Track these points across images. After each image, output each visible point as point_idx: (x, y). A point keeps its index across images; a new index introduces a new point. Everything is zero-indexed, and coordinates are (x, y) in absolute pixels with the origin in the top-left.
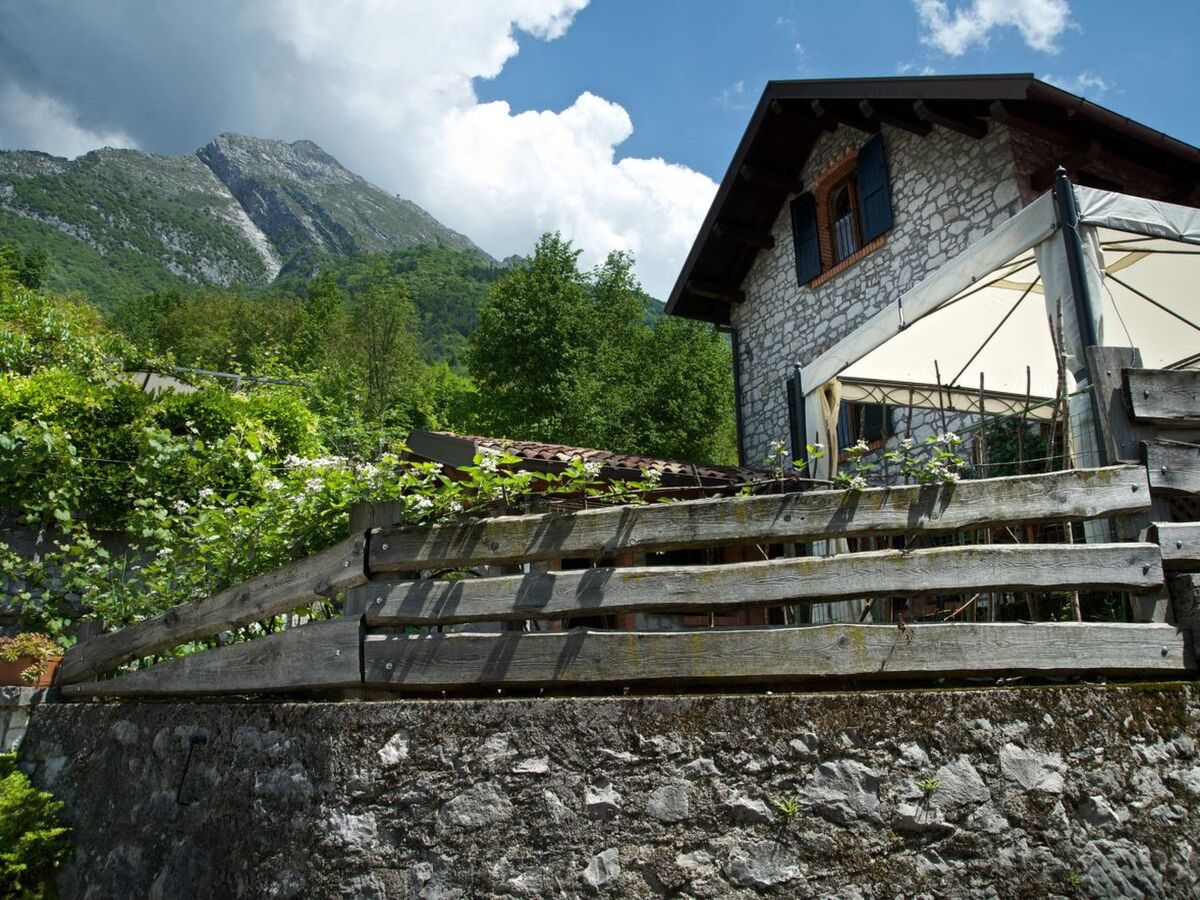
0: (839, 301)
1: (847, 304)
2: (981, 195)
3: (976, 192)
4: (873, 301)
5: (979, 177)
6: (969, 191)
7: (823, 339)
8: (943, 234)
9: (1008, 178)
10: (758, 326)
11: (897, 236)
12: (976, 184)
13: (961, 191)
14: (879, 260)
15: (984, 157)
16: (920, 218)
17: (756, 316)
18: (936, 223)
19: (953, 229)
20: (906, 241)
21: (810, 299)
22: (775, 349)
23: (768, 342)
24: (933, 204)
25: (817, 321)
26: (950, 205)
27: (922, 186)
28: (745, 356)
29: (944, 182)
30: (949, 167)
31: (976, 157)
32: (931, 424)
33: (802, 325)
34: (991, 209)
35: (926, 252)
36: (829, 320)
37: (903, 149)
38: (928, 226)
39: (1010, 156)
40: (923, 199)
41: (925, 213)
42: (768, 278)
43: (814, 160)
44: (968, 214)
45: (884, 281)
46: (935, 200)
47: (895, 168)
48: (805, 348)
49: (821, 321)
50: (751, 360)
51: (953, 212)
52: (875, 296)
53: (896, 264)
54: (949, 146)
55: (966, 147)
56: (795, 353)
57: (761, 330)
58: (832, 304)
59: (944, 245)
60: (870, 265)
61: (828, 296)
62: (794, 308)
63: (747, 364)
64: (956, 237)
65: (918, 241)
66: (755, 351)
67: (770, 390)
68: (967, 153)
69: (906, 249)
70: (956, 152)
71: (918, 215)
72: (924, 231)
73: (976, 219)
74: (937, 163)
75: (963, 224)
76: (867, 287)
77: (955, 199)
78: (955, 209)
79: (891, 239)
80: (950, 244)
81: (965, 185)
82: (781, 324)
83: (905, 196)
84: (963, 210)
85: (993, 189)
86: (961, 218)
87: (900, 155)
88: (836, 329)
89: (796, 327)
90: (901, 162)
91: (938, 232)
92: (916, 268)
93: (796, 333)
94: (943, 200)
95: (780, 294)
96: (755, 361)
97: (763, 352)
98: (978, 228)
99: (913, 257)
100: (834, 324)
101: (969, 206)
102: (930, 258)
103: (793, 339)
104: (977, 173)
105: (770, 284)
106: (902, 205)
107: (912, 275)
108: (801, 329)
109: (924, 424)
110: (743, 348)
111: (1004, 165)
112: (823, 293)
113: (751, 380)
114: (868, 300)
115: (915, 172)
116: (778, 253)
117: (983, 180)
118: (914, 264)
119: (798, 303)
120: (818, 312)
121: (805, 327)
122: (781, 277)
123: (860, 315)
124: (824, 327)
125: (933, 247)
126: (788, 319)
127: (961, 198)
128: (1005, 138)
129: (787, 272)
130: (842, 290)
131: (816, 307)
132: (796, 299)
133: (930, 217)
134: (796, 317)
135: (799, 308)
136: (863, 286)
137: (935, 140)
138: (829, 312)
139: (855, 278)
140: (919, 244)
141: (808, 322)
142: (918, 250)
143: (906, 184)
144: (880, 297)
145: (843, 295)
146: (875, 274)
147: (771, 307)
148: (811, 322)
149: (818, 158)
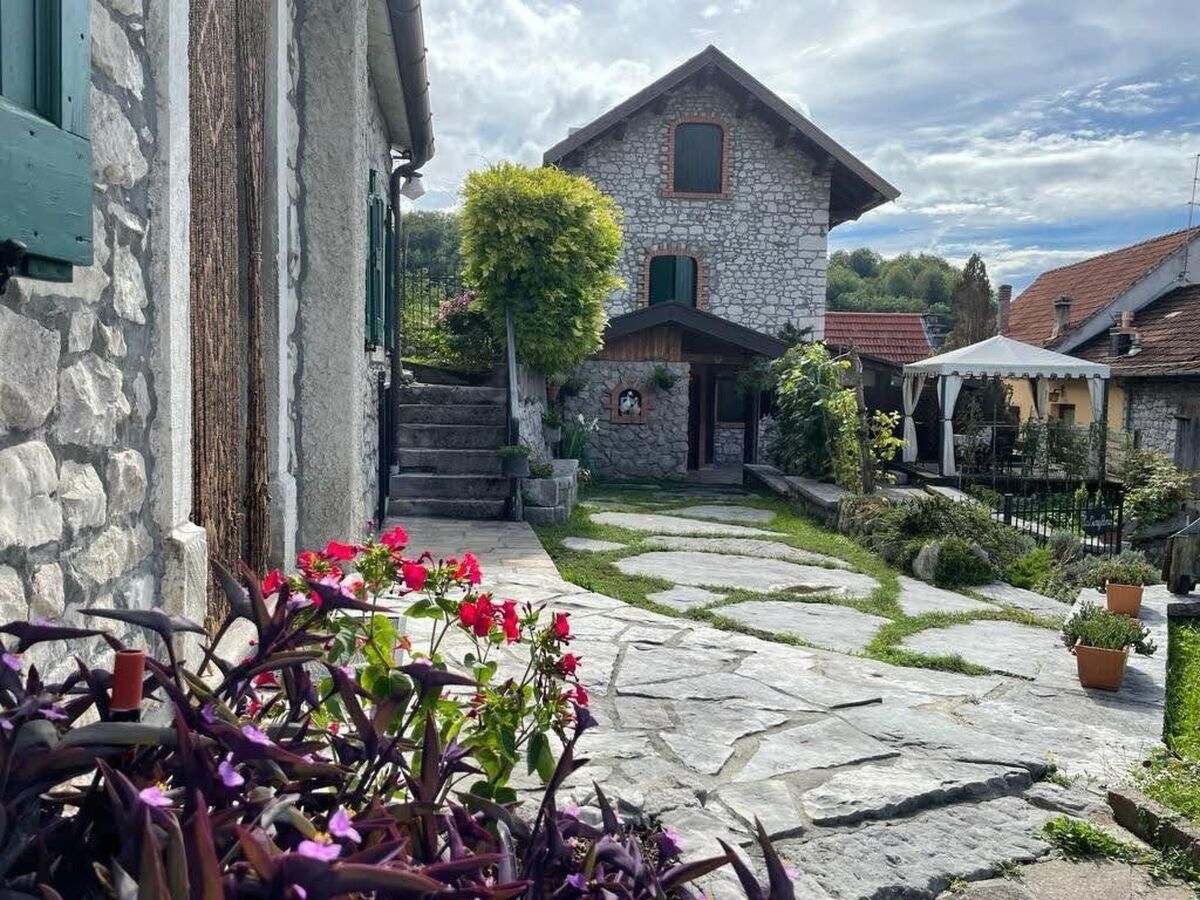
0: (683, 217)
1: (692, 223)
2: (806, 209)
3: (803, 205)
5: (808, 197)
6: (799, 202)
7: (664, 237)
8: (776, 218)
9: (824, 210)
11: (742, 199)
12: (804, 200)
13: (794, 199)
14: (725, 208)
15: (813, 188)
16: (762, 198)
18: (772, 208)
19: (783, 218)
20: (747, 207)
21: (655, 202)
24: (772, 195)
25: (660, 221)
26: (784, 202)
27: (766, 178)
29: (784, 186)
30: (789, 180)
31: (808, 184)
33: (644, 217)
34: (810, 221)
35: (762, 221)
36: (672, 226)
37: (759, 145)
38: (766, 207)
39: (828, 198)
40: (765, 188)
41: (767, 196)
42: (610, 162)
44: (794, 215)
45: (724, 222)
46: (775, 193)
48: (645, 235)
49: (663, 223)
51: (783, 208)
52: (716, 229)
53: (737, 217)
54: (792, 166)
55: (803, 174)
56: (635, 234)
58: (678, 216)
59: (775, 224)
60: (716, 206)
61: (673, 208)
62: (637, 200)
64: (785, 224)
65: (756, 211)
68: (803, 179)
69: (747, 211)
70: (796, 174)
71: (761, 195)
72: (762, 208)
73: (800, 221)
74: (781, 171)
75: (792, 220)
76: (711, 219)
77: (789, 201)
78: (787, 207)
79: (736, 198)
80: (780, 226)
81: (798, 196)
83: (753, 177)
84: (792, 210)
85: (814, 210)
86: (790, 215)
88: (678, 235)
89: (637, 215)
90: (753, 153)
91: (773, 215)
92: (752, 227)
93: (637, 220)
94: (780, 197)
95: (624, 182)
98: (800, 227)
99: (751, 219)
100: (677, 230)
101: (797, 210)
102: (763, 226)
103: (633, 223)
104: (806, 194)
105: (614, 168)
106: (749, 181)
107: (748, 231)
108: (642, 219)
111: (824, 201)
112: (668, 204)
114: (710, 229)
115: (763, 166)
116: (626, 148)
117: (809, 201)
118: (751, 224)
119: (642, 198)
120: (662, 215)
121: (647, 220)
122: (626, 170)
123: (702, 235)
124: (665, 228)
125: (767, 221)
126: (629, 206)
127: (793, 203)
128: (828, 185)
129: (633, 169)
130: (688, 211)
131: (661, 211)
132: (640, 194)
133: (769, 201)
134: (638, 208)
135: (642, 203)
136: (708, 217)
137: (783, 155)
138: (671, 220)
139: (702, 209)
140: (757, 214)
141: (650, 217)
142: (755, 217)
143: (755, 169)
144: (720, 232)
145: (688, 215)
146: (719, 215)
147: (611, 187)
148: (654, 220)
149: (680, 100)
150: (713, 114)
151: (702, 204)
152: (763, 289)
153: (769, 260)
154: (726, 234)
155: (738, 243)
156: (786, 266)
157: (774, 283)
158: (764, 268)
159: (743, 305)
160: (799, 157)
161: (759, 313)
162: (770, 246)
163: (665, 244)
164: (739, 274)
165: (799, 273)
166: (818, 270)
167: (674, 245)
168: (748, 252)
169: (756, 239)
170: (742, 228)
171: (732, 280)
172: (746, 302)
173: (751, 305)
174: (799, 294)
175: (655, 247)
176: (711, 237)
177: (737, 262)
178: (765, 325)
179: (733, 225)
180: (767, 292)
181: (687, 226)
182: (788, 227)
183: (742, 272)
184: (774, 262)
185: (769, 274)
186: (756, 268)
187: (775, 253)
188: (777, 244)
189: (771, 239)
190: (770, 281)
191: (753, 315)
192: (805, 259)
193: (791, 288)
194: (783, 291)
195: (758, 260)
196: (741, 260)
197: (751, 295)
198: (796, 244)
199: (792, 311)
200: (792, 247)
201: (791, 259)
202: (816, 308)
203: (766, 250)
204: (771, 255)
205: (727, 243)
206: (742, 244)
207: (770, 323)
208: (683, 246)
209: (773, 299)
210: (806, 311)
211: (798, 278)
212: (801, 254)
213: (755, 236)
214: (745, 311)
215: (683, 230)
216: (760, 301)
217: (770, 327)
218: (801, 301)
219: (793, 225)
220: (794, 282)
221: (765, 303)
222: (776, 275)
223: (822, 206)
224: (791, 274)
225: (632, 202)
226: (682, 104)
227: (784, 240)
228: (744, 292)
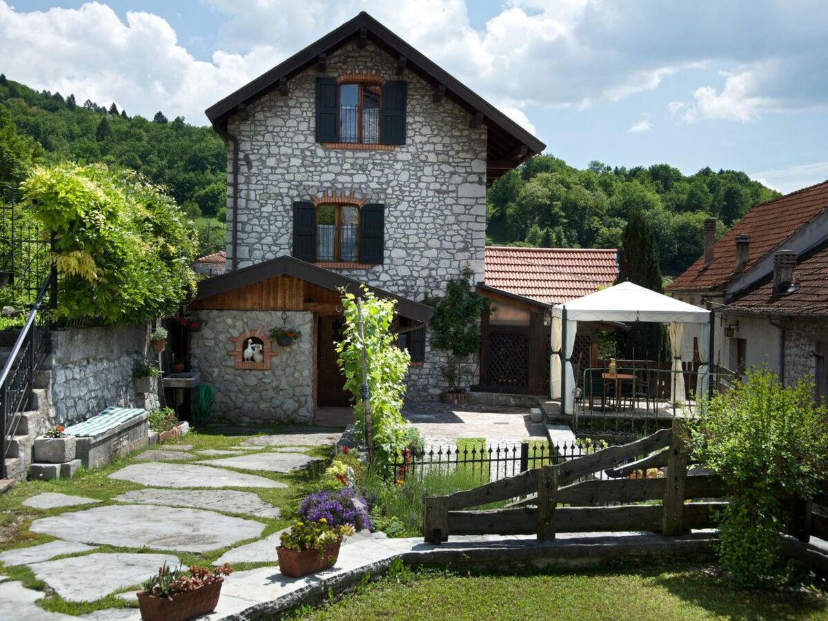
0: (346, 166)
1: (355, 172)
2: (465, 159)
3: (461, 155)
4: (376, 180)
5: (466, 148)
7: (329, 185)
8: (436, 167)
9: (482, 159)
10: (261, 147)
11: (403, 150)
12: (462, 151)
13: (452, 149)
14: (386, 157)
15: (471, 140)
16: (422, 148)
17: (260, 138)
18: (432, 158)
19: (443, 167)
20: (409, 157)
21: (320, 152)
22: (279, 171)
23: (271, 162)
24: (432, 146)
25: (325, 169)
26: (443, 153)
27: (426, 130)
28: (244, 163)
29: (443, 137)
30: (448, 132)
31: (465, 136)
32: (409, 267)
33: (309, 167)
34: (469, 170)
35: (422, 170)
36: (337, 175)
37: (418, 100)
38: (427, 157)
39: (485, 149)
40: (425, 139)
41: (426, 148)
42: (277, 116)
43: (339, 56)
44: (453, 164)
45: (386, 171)
46: (434, 144)
47: (409, 108)
48: (311, 184)
49: (328, 172)
50: (250, 167)
51: (442, 157)
52: (379, 178)
53: (398, 166)
54: (450, 119)
55: (460, 126)
56: (300, 183)
57: (264, 150)
58: (342, 165)
59: (435, 173)
60: (378, 156)
61: (337, 158)
62: (303, 151)
63: (244, 169)
64: (445, 173)
65: (417, 161)
66: (255, 163)
67: (269, 198)
68: (461, 131)
69: (408, 161)
70: (454, 126)
71: (421, 146)
72: (423, 157)
73: (459, 170)
74: (439, 123)
75: (451, 169)
76: (373, 168)
77: (448, 151)
78: (446, 158)
79: (398, 149)
80: (440, 174)
81: (457, 147)
82: (289, 157)
83: (413, 129)
84: (451, 160)
85: (472, 160)
86: (449, 164)
87: (414, 102)
88: (343, 183)
89: (303, 165)
90: (413, 107)
91: (433, 164)
92: (413, 175)
93: (302, 170)
94: (439, 148)
95: (290, 135)
96: (254, 170)
97: (265, 168)
98: (459, 175)
99: (413, 168)
100: (340, 178)
101: (456, 160)
102: (424, 175)
103: (299, 172)
104: (464, 145)
105: (280, 122)
106: (410, 133)
107: (409, 179)
108: (308, 169)
109: (404, 265)
110: (241, 155)
111: (482, 152)
112: (333, 154)
113: (248, 182)
114: (373, 177)
115: (423, 119)
116: (292, 103)
117: (467, 151)
118: (412, 173)
119: (307, 149)
120: (327, 165)
121: (312, 169)
122: (292, 123)
123: (365, 183)
124: (331, 177)
125: (428, 170)
126: (295, 156)
127: (451, 153)
128: (484, 137)
129: (298, 122)
130: (351, 161)
131: (325, 161)
132: (306, 145)
133: (429, 152)
134: (304, 158)
135: (308, 153)
136: (370, 166)
137: (441, 109)
138: (337, 169)
139: (364, 159)
140: (418, 163)
141: (316, 167)
142: (416, 167)
143: (415, 122)
144: (383, 180)
145: (351, 164)
146: (381, 164)
147: (277, 139)
148: (319, 169)
149: (342, 58)
150: (374, 72)
151: (366, 155)
152: (425, 233)
153: (430, 206)
154: (388, 182)
155: (400, 190)
156: (447, 212)
157: (435, 228)
158: (425, 214)
159: (406, 248)
160: (456, 111)
161: (422, 257)
162: (431, 193)
163: (330, 191)
164: (401, 220)
165: (459, 218)
166: (477, 216)
167: (339, 193)
168: (411, 199)
169: (417, 187)
170: (404, 177)
171: (395, 225)
172: (409, 246)
173: (414, 248)
174: (460, 238)
175: (320, 195)
176: (374, 185)
177: (399, 208)
178: (427, 267)
179: (394, 174)
180: (429, 236)
181: (351, 175)
182: (447, 176)
183: (405, 218)
184: (434, 208)
185: (431, 220)
186: (418, 214)
187: (436, 200)
188: (436, 191)
189: (432, 187)
190: (432, 226)
191: (416, 258)
192: (465, 206)
193: (453, 233)
194: (445, 235)
195: (420, 207)
196: (403, 206)
197: (414, 239)
198: (455, 191)
199: (453, 254)
200: (451, 195)
201: (451, 205)
202: (476, 251)
203: (427, 197)
204: (432, 202)
205: (389, 191)
206: (405, 191)
207: (432, 265)
208: (347, 193)
209: (434, 243)
210: (467, 254)
211: (458, 223)
212: (461, 201)
213: (417, 184)
214: (408, 254)
215: (348, 179)
216: (423, 245)
217: (433, 269)
218: (462, 245)
219: (452, 174)
220: (455, 227)
221: (427, 247)
222: (437, 221)
223: (480, 156)
224: (451, 219)
225: (298, 152)
226: (345, 62)
227: (444, 188)
228: (407, 236)
